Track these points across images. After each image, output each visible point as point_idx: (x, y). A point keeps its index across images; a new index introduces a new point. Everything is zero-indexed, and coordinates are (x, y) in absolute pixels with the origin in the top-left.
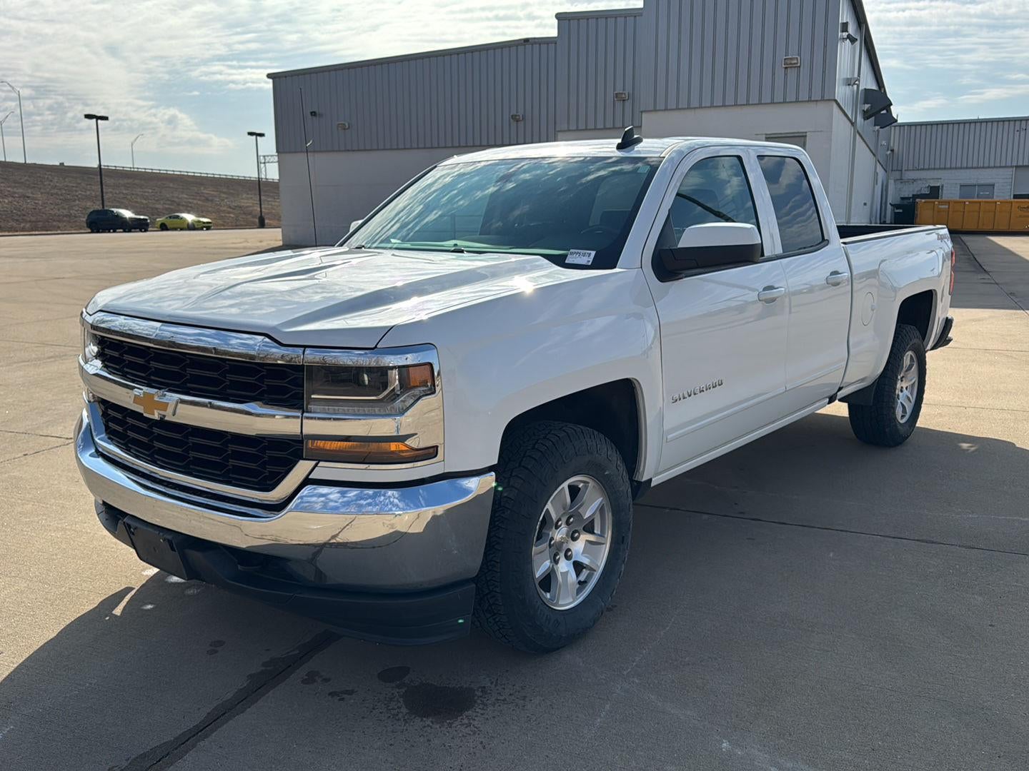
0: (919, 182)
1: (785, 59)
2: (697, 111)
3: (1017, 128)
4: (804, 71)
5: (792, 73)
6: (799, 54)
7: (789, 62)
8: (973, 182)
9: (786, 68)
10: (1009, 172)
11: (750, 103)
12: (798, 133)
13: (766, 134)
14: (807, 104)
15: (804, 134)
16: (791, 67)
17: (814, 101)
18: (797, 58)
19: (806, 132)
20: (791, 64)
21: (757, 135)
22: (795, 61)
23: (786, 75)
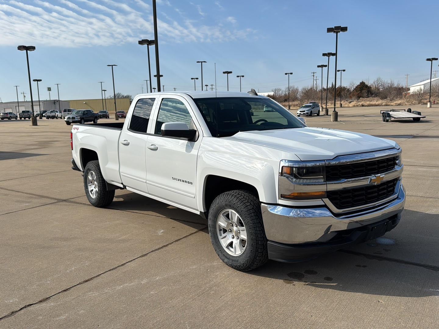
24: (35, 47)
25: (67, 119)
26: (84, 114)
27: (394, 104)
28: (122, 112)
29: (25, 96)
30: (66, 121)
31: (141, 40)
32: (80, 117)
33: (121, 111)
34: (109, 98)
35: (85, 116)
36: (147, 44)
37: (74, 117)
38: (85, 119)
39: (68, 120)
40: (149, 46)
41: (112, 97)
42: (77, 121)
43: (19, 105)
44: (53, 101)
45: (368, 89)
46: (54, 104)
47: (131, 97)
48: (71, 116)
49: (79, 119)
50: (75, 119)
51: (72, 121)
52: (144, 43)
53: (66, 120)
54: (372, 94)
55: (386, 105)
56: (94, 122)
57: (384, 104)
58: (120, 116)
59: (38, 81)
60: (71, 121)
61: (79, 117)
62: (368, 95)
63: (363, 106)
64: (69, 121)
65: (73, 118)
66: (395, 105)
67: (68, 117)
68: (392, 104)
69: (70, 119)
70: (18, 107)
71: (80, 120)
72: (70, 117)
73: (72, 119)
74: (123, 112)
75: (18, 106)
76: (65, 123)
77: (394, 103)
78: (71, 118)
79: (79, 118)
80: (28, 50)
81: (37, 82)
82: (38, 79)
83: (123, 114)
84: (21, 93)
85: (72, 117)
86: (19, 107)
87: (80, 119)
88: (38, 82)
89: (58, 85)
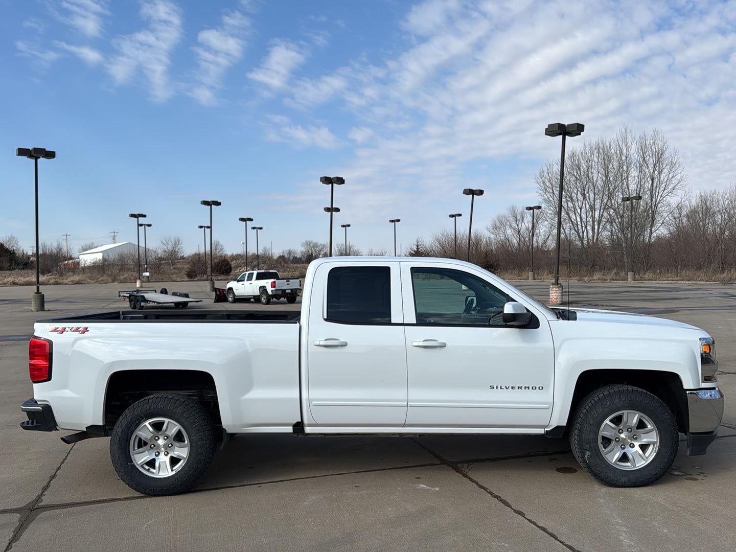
27: (69, 282)
45: (10, 255)
54: (18, 265)
55: (56, 283)
57: (52, 281)
62: (10, 266)
63: (14, 284)
66: (71, 283)
68: (65, 281)
77: (69, 280)
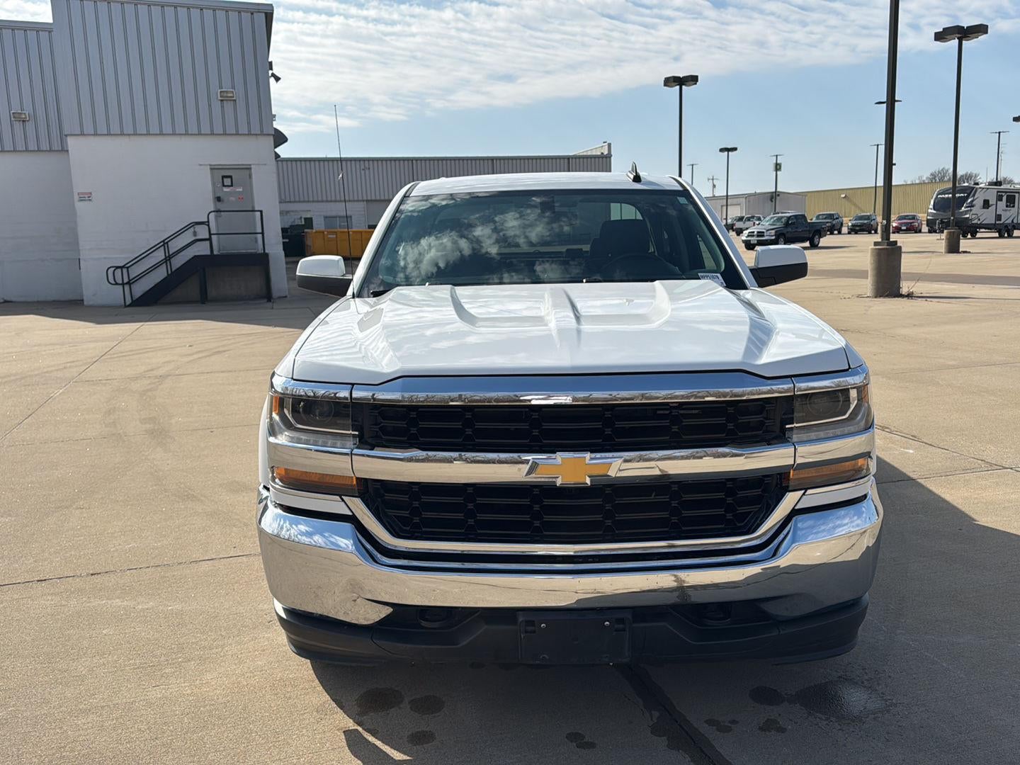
0: (292, 213)
1: (221, 92)
2: (132, 138)
3: (362, 167)
4: (241, 104)
5: (229, 106)
6: (233, 87)
7: (225, 95)
8: (334, 214)
9: (222, 100)
10: (362, 205)
11: (190, 132)
12: (243, 165)
13: (210, 165)
14: (246, 137)
15: (249, 167)
16: (226, 100)
17: (253, 135)
18: (233, 92)
19: (250, 165)
20: (227, 97)
21: (201, 165)
22: (232, 95)
23: (222, 107)
24: (697, 77)
25: (747, 237)
26: (787, 224)
28: (910, 217)
29: (714, 186)
30: (744, 241)
31: (941, 30)
32: (776, 232)
33: (907, 216)
34: (917, 182)
35: (790, 229)
36: (958, 38)
37: (763, 232)
38: (787, 236)
39: (749, 238)
40: (964, 42)
41: (924, 178)
42: (767, 240)
43: (729, 204)
44: (769, 194)
46: (770, 202)
47: (976, 176)
48: (755, 230)
49: (772, 236)
50: (763, 236)
51: (758, 241)
52: (948, 37)
53: (744, 238)
56: (810, 243)
58: (904, 228)
59: (728, 150)
60: (754, 240)
61: (773, 231)
64: (750, 241)
65: (760, 234)
67: (750, 232)
69: (753, 236)
70: (725, 208)
71: (773, 238)
72: (754, 232)
73: (758, 236)
74: (914, 217)
75: (727, 205)
76: (743, 245)
78: (756, 233)
79: (773, 234)
80: (684, 84)
81: (726, 153)
82: (729, 147)
83: (911, 223)
84: (709, 179)
85: (758, 232)
86: (729, 207)
87: (775, 235)
88: (730, 153)
89: (778, 157)
